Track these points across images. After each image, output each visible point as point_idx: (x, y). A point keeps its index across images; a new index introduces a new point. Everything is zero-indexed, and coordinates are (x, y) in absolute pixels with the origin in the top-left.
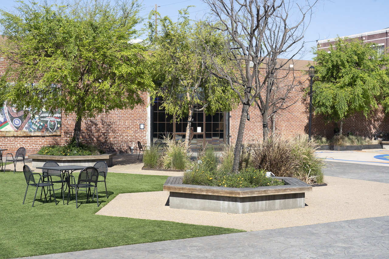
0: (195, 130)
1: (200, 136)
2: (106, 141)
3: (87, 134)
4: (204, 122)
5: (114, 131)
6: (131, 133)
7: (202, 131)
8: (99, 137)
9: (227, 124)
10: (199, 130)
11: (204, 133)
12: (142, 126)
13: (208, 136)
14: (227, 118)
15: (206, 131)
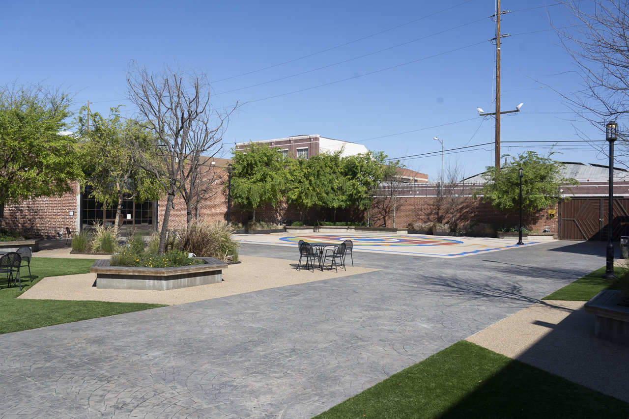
0: (126, 217)
1: (130, 222)
2: (32, 227)
3: (12, 220)
4: (134, 210)
5: (41, 218)
6: (60, 219)
7: (132, 217)
8: (25, 223)
9: (156, 211)
10: (129, 217)
11: (133, 219)
12: (71, 213)
13: (138, 222)
14: (156, 207)
15: (136, 217)
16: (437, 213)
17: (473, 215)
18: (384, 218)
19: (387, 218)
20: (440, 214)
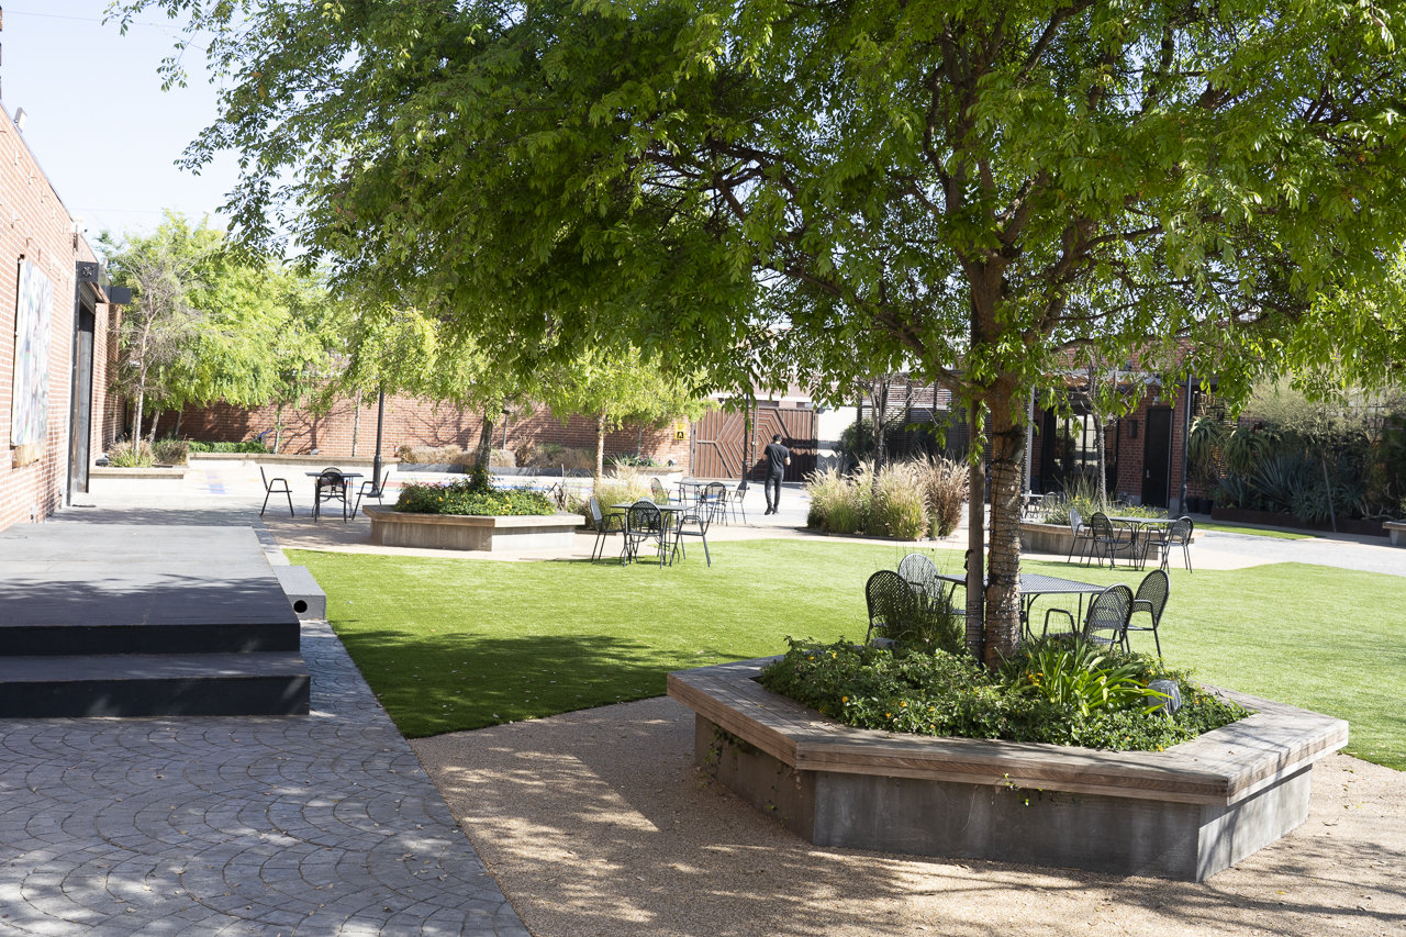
16: (458, 425)
17: (539, 430)
18: (313, 431)
19: (319, 434)
20: (464, 427)
